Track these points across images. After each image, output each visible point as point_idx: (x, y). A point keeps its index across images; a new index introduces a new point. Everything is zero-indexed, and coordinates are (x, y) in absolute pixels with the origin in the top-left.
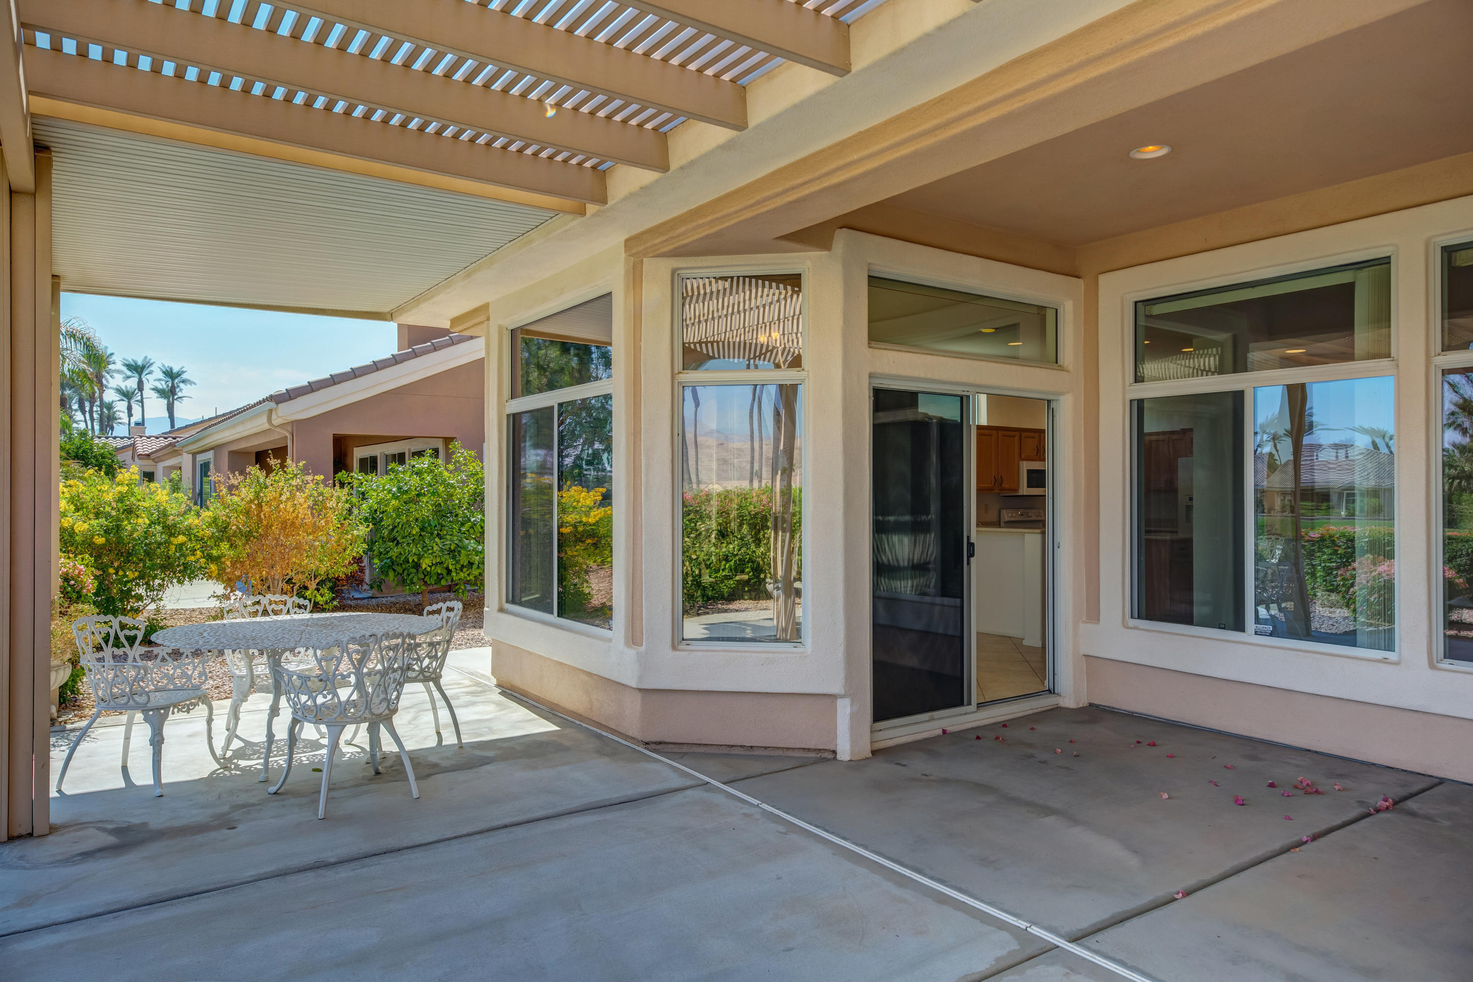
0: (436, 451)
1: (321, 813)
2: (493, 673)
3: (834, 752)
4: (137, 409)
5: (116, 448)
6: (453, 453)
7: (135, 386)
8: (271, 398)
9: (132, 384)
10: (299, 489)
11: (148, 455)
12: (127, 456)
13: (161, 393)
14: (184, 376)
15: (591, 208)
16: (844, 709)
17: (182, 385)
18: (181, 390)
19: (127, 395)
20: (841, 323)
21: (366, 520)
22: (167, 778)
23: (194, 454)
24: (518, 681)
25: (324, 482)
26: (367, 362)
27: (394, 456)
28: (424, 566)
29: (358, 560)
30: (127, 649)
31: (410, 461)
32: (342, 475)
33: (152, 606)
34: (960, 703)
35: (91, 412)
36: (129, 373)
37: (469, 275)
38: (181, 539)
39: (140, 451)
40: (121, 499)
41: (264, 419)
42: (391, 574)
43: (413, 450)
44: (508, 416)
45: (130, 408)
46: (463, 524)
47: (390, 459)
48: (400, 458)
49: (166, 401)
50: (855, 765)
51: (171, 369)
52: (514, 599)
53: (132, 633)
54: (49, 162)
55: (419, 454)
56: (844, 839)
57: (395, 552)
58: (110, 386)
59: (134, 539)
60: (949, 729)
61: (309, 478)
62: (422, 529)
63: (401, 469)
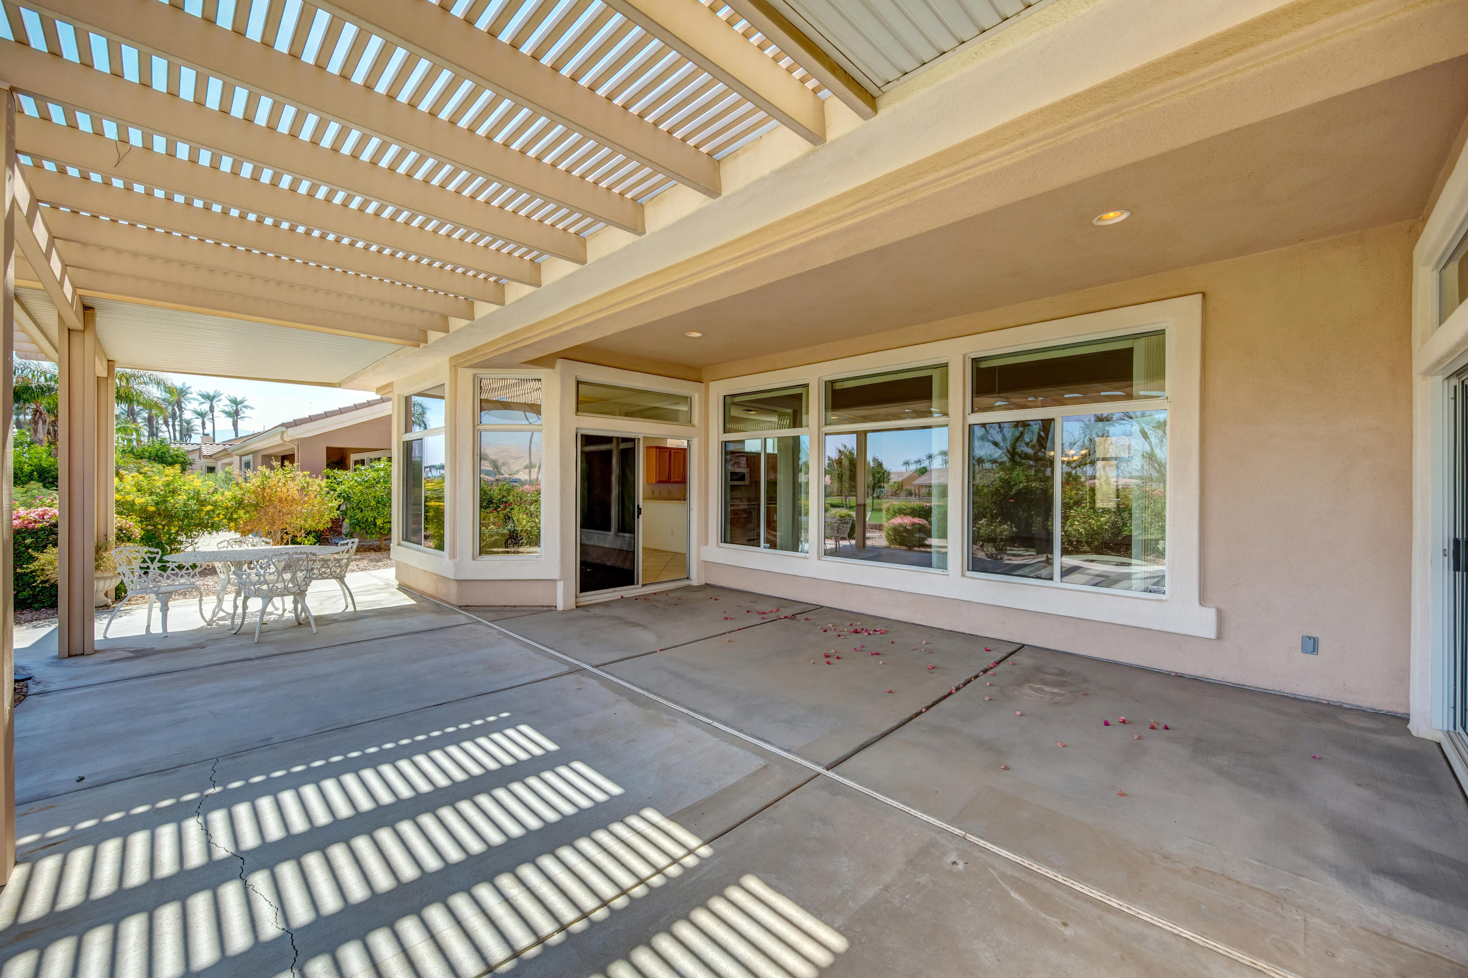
2: (396, 578)
3: (556, 607)
4: (209, 425)
5: (188, 451)
7: (208, 409)
8: (283, 425)
9: (206, 407)
10: (292, 479)
11: (211, 456)
12: (195, 456)
13: (229, 414)
14: (245, 403)
15: (422, 345)
16: (560, 585)
17: (244, 409)
18: (244, 412)
19: (202, 415)
20: (559, 403)
21: (340, 497)
22: (170, 629)
23: (241, 456)
24: (407, 582)
25: (315, 475)
26: (321, 411)
28: (378, 524)
29: (334, 520)
30: (150, 564)
33: (190, 549)
34: (633, 584)
35: (174, 425)
36: (203, 400)
37: (373, 369)
38: (209, 508)
39: (205, 453)
40: (168, 485)
41: (278, 438)
42: (357, 528)
44: (404, 442)
45: (203, 424)
49: (231, 420)
50: (564, 612)
51: (236, 398)
52: (406, 538)
53: (153, 556)
54: (93, 316)
56: (529, 639)
57: (359, 516)
58: (187, 408)
59: (176, 508)
60: (624, 596)
62: (378, 502)
63: (363, 468)
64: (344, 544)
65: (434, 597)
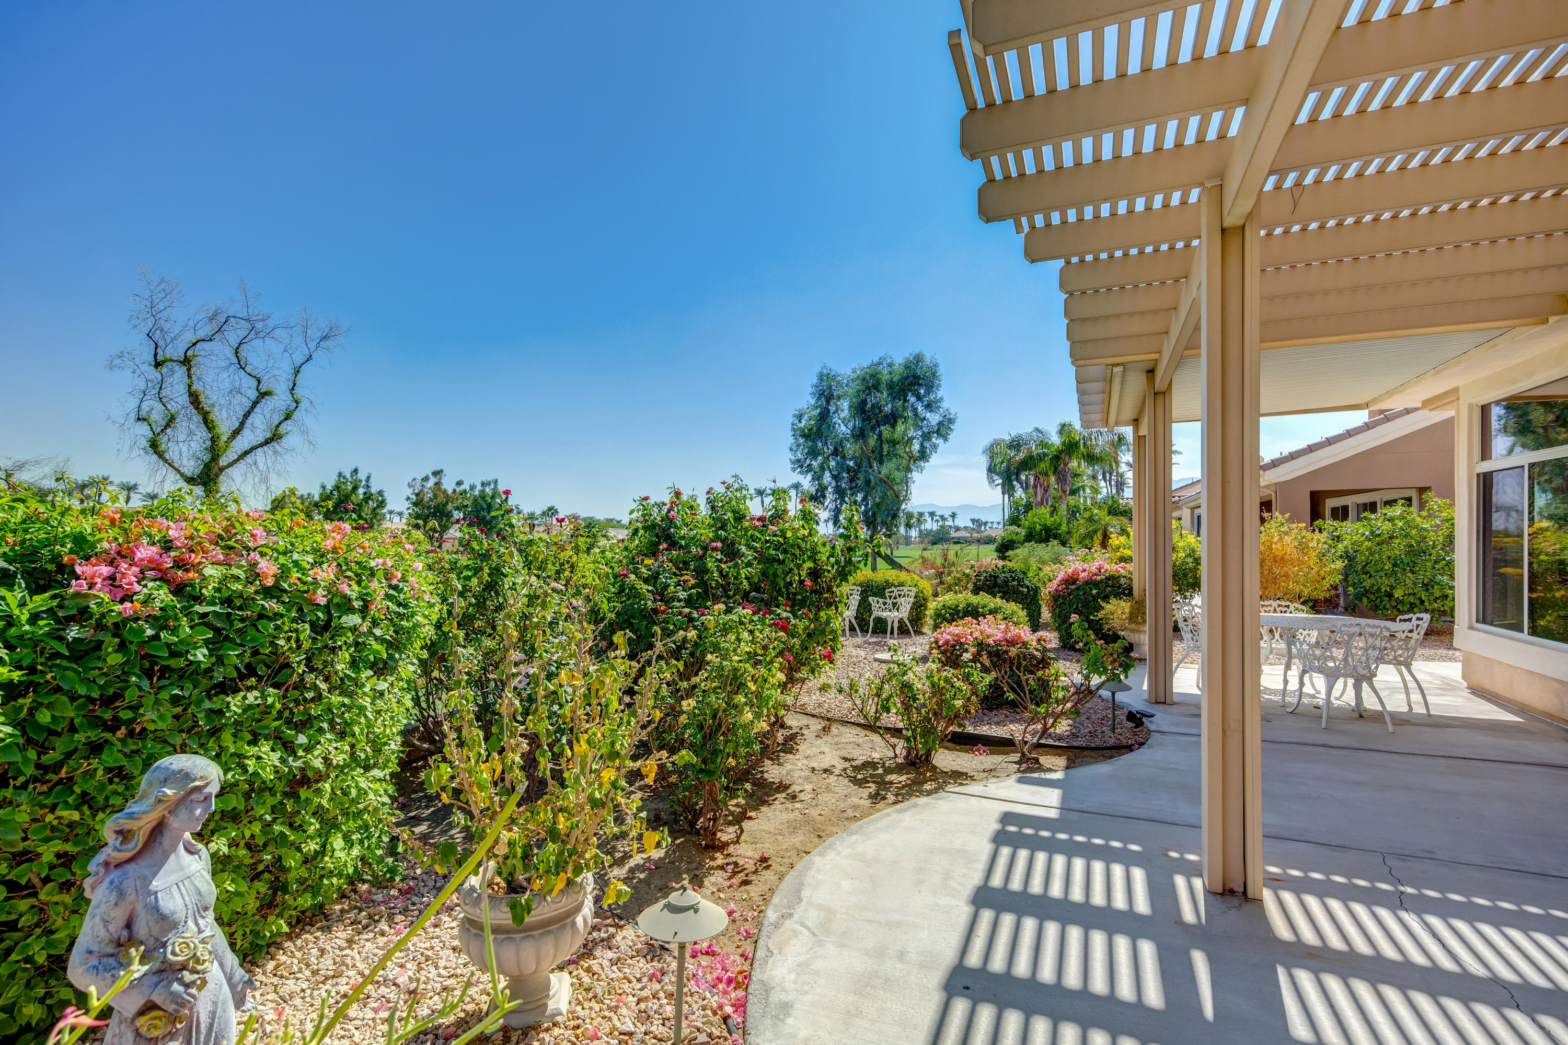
0: (1409, 500)
1: (1323, 725)
2: (1463, 678)
6: (1427, 502)
10: (1286, 533)
15: (1553, 319)
21: (1341, 557)
24: (1488, 685)
25: (1306, 528)
27: (1365, 505)
28: (1397, 596)
29: (1335, 588)
31: (1381, 511)
32: (1319, 522)
37: (1438, 372)
42: (1365, 600)
43: (1385, 499)
44: (1478, 475)
46: (1436, 562)
47: (1361, 508)
48: (1372, 507)
52: (1484, 618)
55: (1390, 503)
57: (1368, 583)
61: (1294, 526)
62: (1395, 565)
63: (1373, 516)
64: (1405, 620)
65: (1551, 716)
